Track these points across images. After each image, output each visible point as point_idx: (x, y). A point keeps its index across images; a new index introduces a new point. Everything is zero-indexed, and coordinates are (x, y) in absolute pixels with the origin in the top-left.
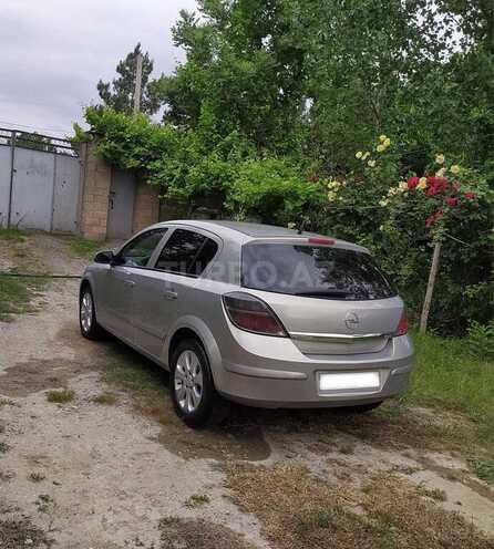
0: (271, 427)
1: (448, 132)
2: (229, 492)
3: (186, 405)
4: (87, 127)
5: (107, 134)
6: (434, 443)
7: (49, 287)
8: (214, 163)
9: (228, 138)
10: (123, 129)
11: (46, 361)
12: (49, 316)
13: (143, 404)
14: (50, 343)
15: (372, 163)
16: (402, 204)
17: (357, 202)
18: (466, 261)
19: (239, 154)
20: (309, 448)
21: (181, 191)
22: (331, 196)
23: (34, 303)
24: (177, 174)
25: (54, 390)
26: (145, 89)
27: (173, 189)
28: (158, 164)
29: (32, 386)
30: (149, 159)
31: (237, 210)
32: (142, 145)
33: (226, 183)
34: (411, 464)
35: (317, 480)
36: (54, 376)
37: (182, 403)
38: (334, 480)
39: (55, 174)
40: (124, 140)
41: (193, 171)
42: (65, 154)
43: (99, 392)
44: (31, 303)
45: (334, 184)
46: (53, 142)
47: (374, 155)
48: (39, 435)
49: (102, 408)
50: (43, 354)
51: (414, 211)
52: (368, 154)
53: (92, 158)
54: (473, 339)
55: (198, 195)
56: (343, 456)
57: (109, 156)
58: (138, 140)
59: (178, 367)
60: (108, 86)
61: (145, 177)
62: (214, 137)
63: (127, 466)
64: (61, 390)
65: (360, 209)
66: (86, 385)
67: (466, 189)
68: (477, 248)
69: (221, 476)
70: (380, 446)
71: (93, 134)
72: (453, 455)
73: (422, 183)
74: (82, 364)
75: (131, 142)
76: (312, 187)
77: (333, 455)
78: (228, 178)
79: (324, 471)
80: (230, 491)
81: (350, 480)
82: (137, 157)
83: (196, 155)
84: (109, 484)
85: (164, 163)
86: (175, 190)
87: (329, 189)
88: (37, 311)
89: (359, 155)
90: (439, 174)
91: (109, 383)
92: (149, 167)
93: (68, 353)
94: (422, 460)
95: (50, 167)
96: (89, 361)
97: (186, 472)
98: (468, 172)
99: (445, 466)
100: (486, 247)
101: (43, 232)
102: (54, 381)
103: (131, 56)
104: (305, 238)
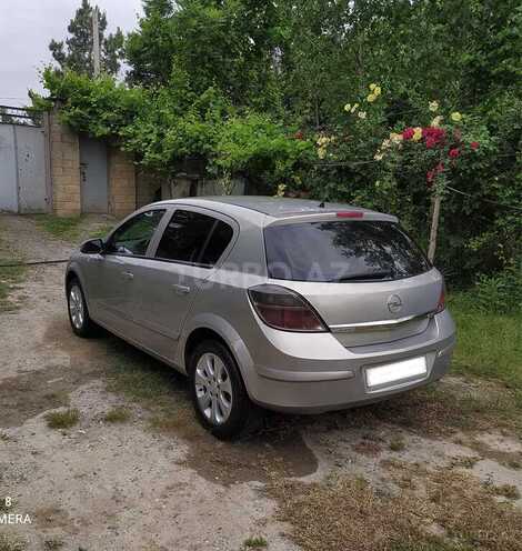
0: (309, 427)
1: (437, 77)
2: (287, 527)
3: (213, 415)
4: (46, 93)
5: (69, 100)
6: (480, 422)
7: (27, 276)
8: (191, 125)
9: (204, 96)
10: (88, 93)
11: (38, 372)
12: (32, 312)
13: (161, 416)
14: (38, 347)
15: (362, 115)
16: (397, 158)
17: (348, 158)
18: (468, 213)
19: (217, 114)
20: (357, 449)
21: (158, 156)
22: (321, 153)
23: (12, 298)
24: (153, 137)
25: (53, 411)
26: (103, 47)
27: (149, 155)
28: (130, 129)
29: (26, 409)
30: (119, 124)
31: (221, 175)
32: (111, 110)
33: (207, 146)
34: (467, 453)
35: (379, 493)
36: (51, 391)
37: (207, 413)
38: (395, 490)
39: (16, 148)
40: (89, 104)
41: (170, 134)
42: (24, 125)
43: (107, 408)
44: (9, 298)
45: (324, 139)
46: (9, 112)
47: (365, 106)
48: (46, 478)
49: (115, 429)
50: (33, 362)
51: (412, 164)
52: (356, 105)
53: (57, 127)
54: (483, 293)
55: (177, 160)
56: (394, 455)
57: (74, 123)
58: (105, 104)
59: (198, 371)
60: (60, 46)
61: (118, 144)
62: (189, 95)
63: (160, 509)
64: (61, 410)
65: (353, 165)
66: (90, 399)
67: (469, 139)
68: (479, 199)
69: (271, 505)
70: (427, 434)
71: (54, 100)
72: (504, 434)
73: (418, 133)
74: (79, 372)
75: (98, 107)
76: (301, 144)
77: (385, 455)
78: (208, 140)
79: (383, 479)
80: (287, 525)
81: (413, 488)
82: (107, 123)
83: (171, 117)
84: (144, 538)
85: (137, 128)
86: (152, 156)
87: (318, 146)
88: (18, 308)
89: (347, 107)
90: (435, 123)
91: (116, 392)
92: (121, 133)
93: (62, 358)
94: (477, 446)
95: (10, 139)
96: (88, 366)
97: (230, 505)
98: (468, 118)
99: (501, 449)
100: (489, 196)
101: (10, 213)
102: (52, 399)
103: (80, 13)
104: (331, 212)
